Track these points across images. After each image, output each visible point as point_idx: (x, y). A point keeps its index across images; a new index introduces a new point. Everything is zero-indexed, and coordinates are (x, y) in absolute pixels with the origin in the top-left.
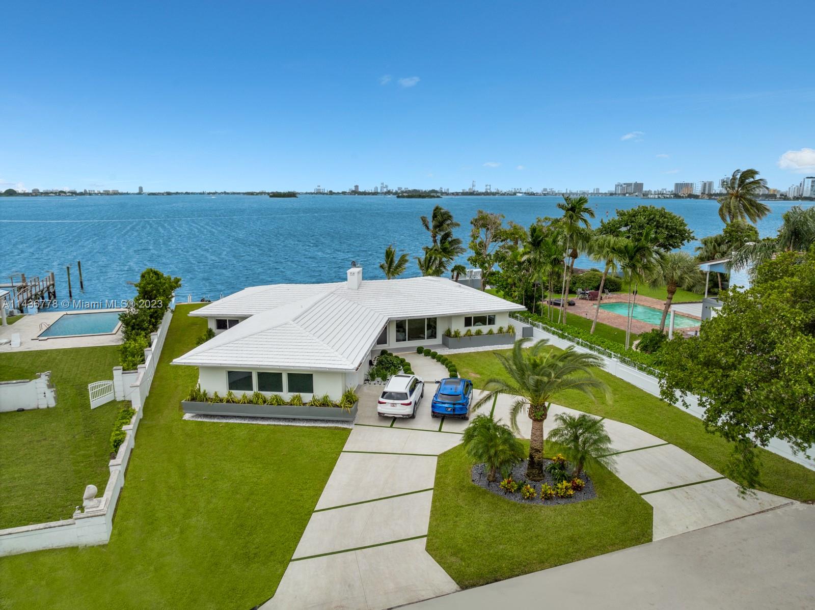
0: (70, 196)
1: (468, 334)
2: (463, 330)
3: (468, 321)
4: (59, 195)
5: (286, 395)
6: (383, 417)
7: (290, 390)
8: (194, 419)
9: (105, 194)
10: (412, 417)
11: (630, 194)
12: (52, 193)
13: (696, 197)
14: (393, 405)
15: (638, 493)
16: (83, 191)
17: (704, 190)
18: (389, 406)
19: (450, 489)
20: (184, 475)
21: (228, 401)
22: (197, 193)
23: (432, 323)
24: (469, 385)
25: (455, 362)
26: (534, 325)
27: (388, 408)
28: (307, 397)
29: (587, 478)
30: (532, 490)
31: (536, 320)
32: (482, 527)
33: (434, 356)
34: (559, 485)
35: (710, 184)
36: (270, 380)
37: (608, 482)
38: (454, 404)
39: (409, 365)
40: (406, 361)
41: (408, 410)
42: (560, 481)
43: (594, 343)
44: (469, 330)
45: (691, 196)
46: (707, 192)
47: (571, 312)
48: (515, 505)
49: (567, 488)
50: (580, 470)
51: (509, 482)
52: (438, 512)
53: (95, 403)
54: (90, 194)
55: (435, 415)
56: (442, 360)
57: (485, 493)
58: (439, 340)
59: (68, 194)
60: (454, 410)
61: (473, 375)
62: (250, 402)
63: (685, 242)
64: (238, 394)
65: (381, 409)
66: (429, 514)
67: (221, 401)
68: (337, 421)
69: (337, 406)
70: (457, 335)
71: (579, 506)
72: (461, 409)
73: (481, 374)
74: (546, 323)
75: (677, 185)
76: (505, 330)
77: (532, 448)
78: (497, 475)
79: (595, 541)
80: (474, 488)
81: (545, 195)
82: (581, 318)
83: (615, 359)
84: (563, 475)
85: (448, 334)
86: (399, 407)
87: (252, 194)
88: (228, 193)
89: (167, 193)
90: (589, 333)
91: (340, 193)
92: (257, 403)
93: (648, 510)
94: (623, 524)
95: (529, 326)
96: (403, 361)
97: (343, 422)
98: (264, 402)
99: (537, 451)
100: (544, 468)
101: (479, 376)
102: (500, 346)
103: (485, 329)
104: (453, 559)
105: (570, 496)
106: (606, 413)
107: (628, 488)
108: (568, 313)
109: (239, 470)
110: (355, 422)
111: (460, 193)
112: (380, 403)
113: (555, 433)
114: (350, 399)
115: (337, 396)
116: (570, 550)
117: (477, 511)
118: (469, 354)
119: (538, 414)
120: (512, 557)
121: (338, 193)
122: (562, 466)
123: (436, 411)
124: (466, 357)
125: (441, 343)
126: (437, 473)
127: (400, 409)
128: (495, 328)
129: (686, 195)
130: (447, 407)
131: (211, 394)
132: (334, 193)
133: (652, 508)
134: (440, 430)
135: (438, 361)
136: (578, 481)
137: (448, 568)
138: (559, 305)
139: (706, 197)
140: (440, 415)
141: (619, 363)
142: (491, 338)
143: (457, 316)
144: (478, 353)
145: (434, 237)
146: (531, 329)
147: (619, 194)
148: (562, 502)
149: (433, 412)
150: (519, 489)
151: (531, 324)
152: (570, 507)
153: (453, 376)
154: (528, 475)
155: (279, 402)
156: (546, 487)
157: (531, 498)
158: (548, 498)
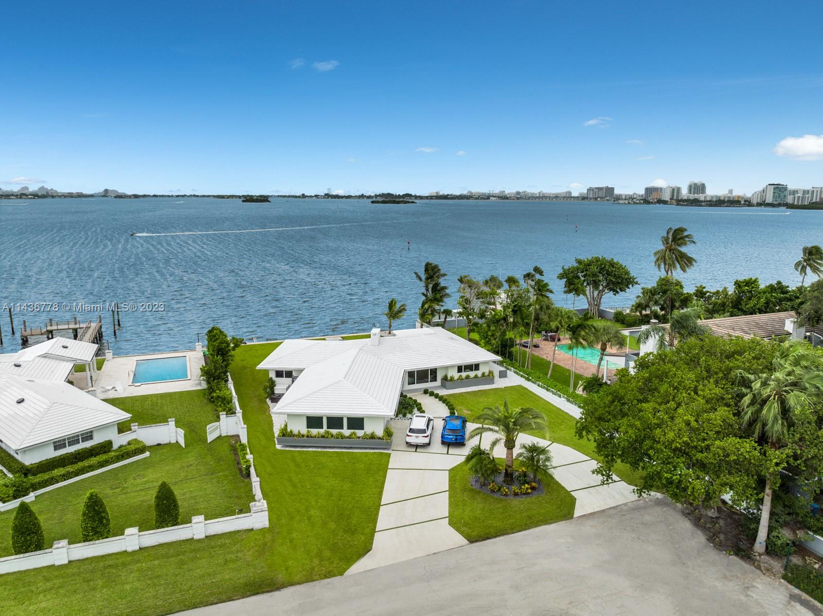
0: (31, 198)
1: (460, 379)
2: (456, 375)
3: (460, 369)
4: (21, 198)
5: (346, 432)
6: (409, 445)
7: (349, 428)
8: (283, 449)
9: (68, 196)
10: (429, 444)
11: (601, 198)
12: (12, 195)
13: (665, 202)
14: (417, 437)
15: (569, 490)
16: (45, 193)
17: (673, 196)
18: (414, 438)
19: (458, 490)
20: (294, 486)
21: (308, 436)
22: (165, 196)
23: (434, 372)
24: (464, 421)
25: (452, 401)
26: (508, 369)
27: (413, 439)
28: (360, 433)
29: (539, 482)
30: (507, 490)
31: (509, 365)
32: (478, 512)
33: (437, 396)
34: (523, 487)
35: (679, 189)
36: (335, 422)
37: (552, 485)
38: (456, 436)
39: (420, 404)
40: (418, 401)
41: (426, 440)
42: (523, 484)
43: (550, 386)
44: (461, 376)
45: (660, 202)
46: (675, 198)
47: (536, 354)
48: (497, 499)
49: (527, 489)
50: (535, 477)
51: (493, 486)
52: (453, 504)
53: (210, 438)
54: (53, 197)
55: (443, 443)
56: (442, 399)
57: (479, 493)
58: (438, 383)
59: (29, 197)
60: (456, 439)
61: (466, 411)
62: (323, 437)
63: (630, 286)
64: (314, 431)
65: (409, 440)
66: (448, 505)
67: (303, 436)
68: (380, 449)
69: (381, 439)
70: (452, 379)
71: (534, 498)
72: (461, 439)
73: (471, 411)
74: (516, 369)
75: (647, 189)
76: (486, 374)
77: (507, 465)
78: (486, 482)
79: (541, 518)
80: (472, 490)
81: (518, 198)
82: (543, 359)
83: (563, 399)
84: (525, 481)
85: (445, 379)
86: (421, 438)
87: (223, 197)
88: (197, 196)
89: (133, 195)
90: (547, 377)
91: (313, 197)
92: (327, 438)
93: (573, 500)
94: (558, 508)
95: (504, 369)
96: (415, 401)
97: (384, 449)
98: (332, 436)
99: (510, 467)
100: (514, 476)
101: (469, 413)
102: (483, 386)
103: (472, 374)
104: (464, 528)
105: (529, 493)
106: (554, 439)
107: (563, 488)
108: (534, 355)
109: (328, 482)
110: (392, 449)
111: (434, 196)
112: (408, 435)
113: (520, 455)
114: (388, 433)
115: (380, 432)
116: (528, 522)
117: (475, 503)
118: (461, 394)
119: (510, 444)
120: (497, 527)
121: (311, 197)
122: (525, 475)
123: (445, 440)
124: (459, 397)
125: (440, 384)
126: (450, 481)
127: (421, 440)
128: (479, 373)
129: (656, 200)
130: (452, 437)
131: (296, 432)
132: (307, 196)
133: (576, 499)
134: (448, 453)
135: (440, 400)
136: (534, 484)
137: (462, 533)
138: (527, 347)
139: (674, 202)
140: (446, 443)
141: (566, 402)
142: (476, 381)
143: (452, 366)
144: (468, 393)
145: (427, 287)
146: (506, 372)
147: (591, 199)
148: (524, 496)
149: (442, 441)
150: (499, 489)
151: (506, 367)
152: (529, 499)
153: (452, 413)
154: (504, 481)
155: (343, 437)
156: (515, 488)
157: (506, 495)
158: (516, 494)
